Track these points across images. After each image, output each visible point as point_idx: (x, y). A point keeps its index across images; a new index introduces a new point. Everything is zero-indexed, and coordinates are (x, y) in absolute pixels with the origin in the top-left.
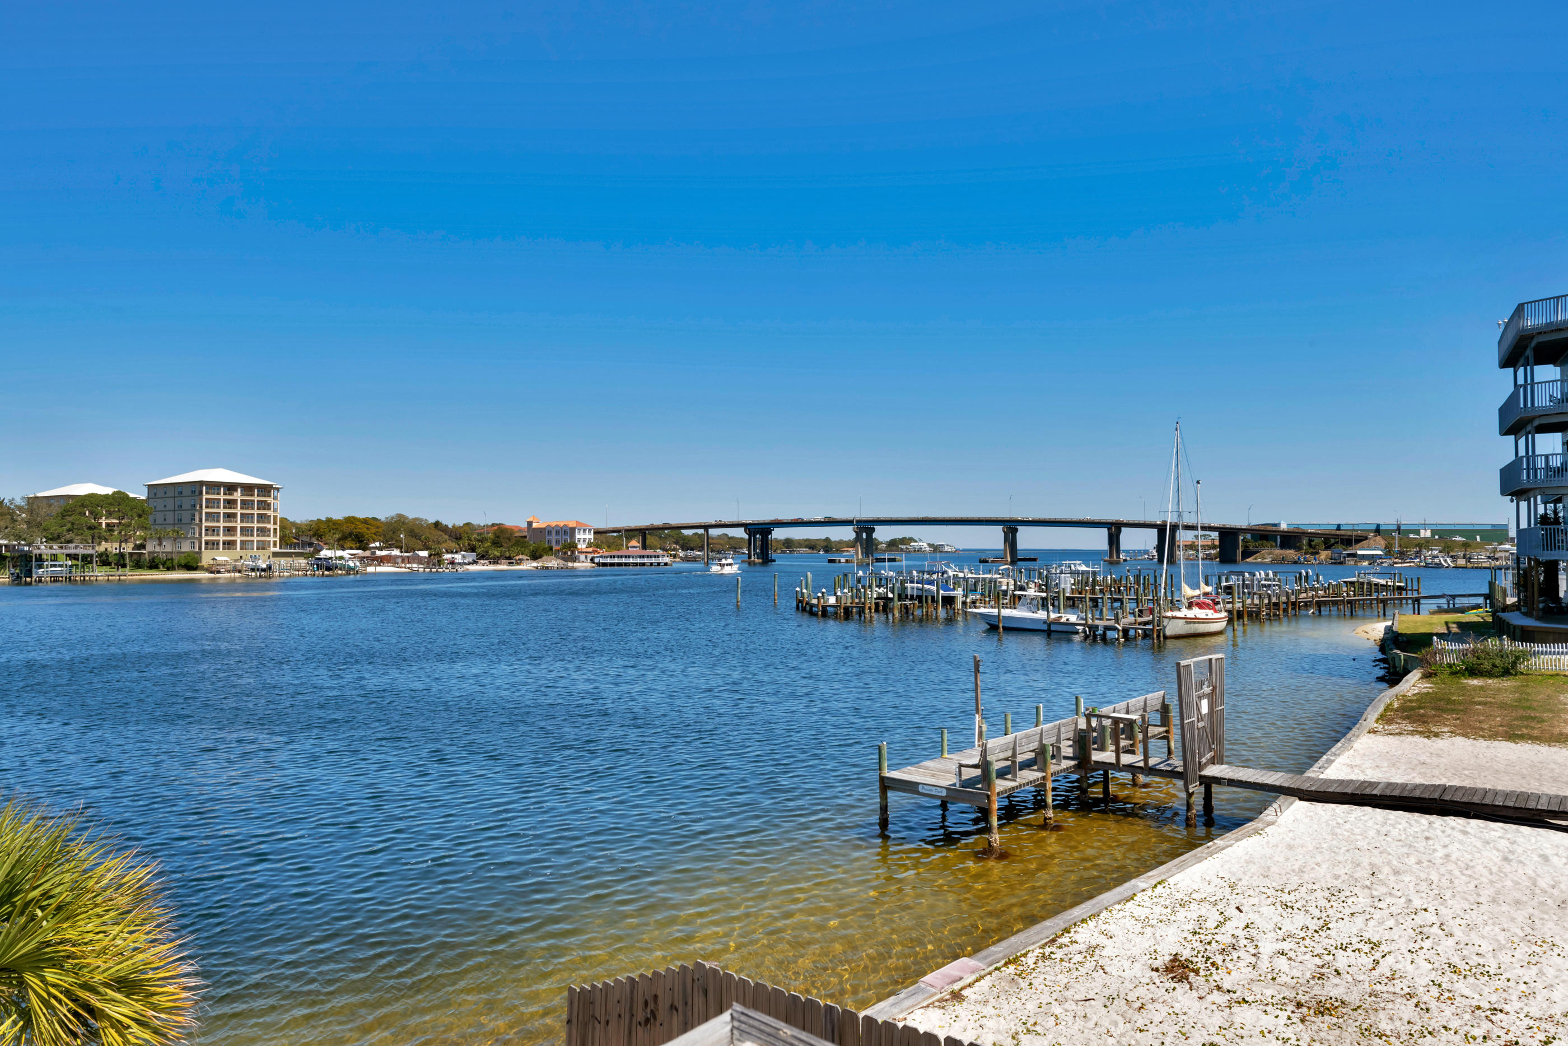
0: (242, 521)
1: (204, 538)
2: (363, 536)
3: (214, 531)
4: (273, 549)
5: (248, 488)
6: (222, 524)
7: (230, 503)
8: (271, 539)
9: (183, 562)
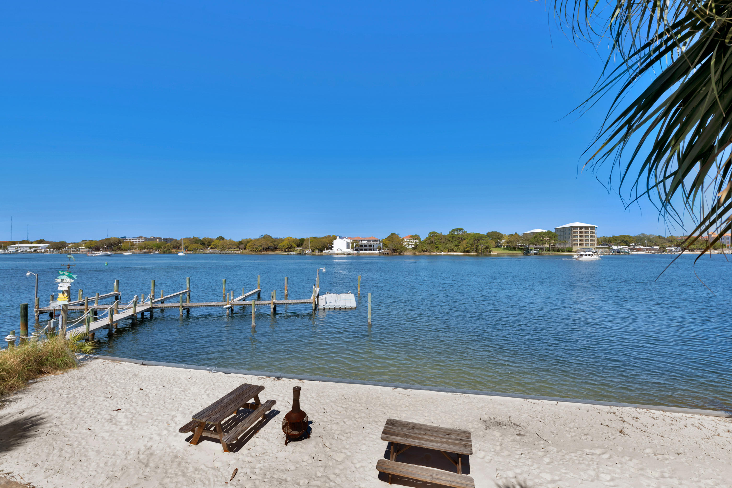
0: (585, 238)
1: (573, 243)
2: (627, 241)
3: (576, 241)
4: (596, 246)
5: (587, 228)
6: (579, 239)
7: (581, 232)
8: (595, 243)
9: (568, 250)
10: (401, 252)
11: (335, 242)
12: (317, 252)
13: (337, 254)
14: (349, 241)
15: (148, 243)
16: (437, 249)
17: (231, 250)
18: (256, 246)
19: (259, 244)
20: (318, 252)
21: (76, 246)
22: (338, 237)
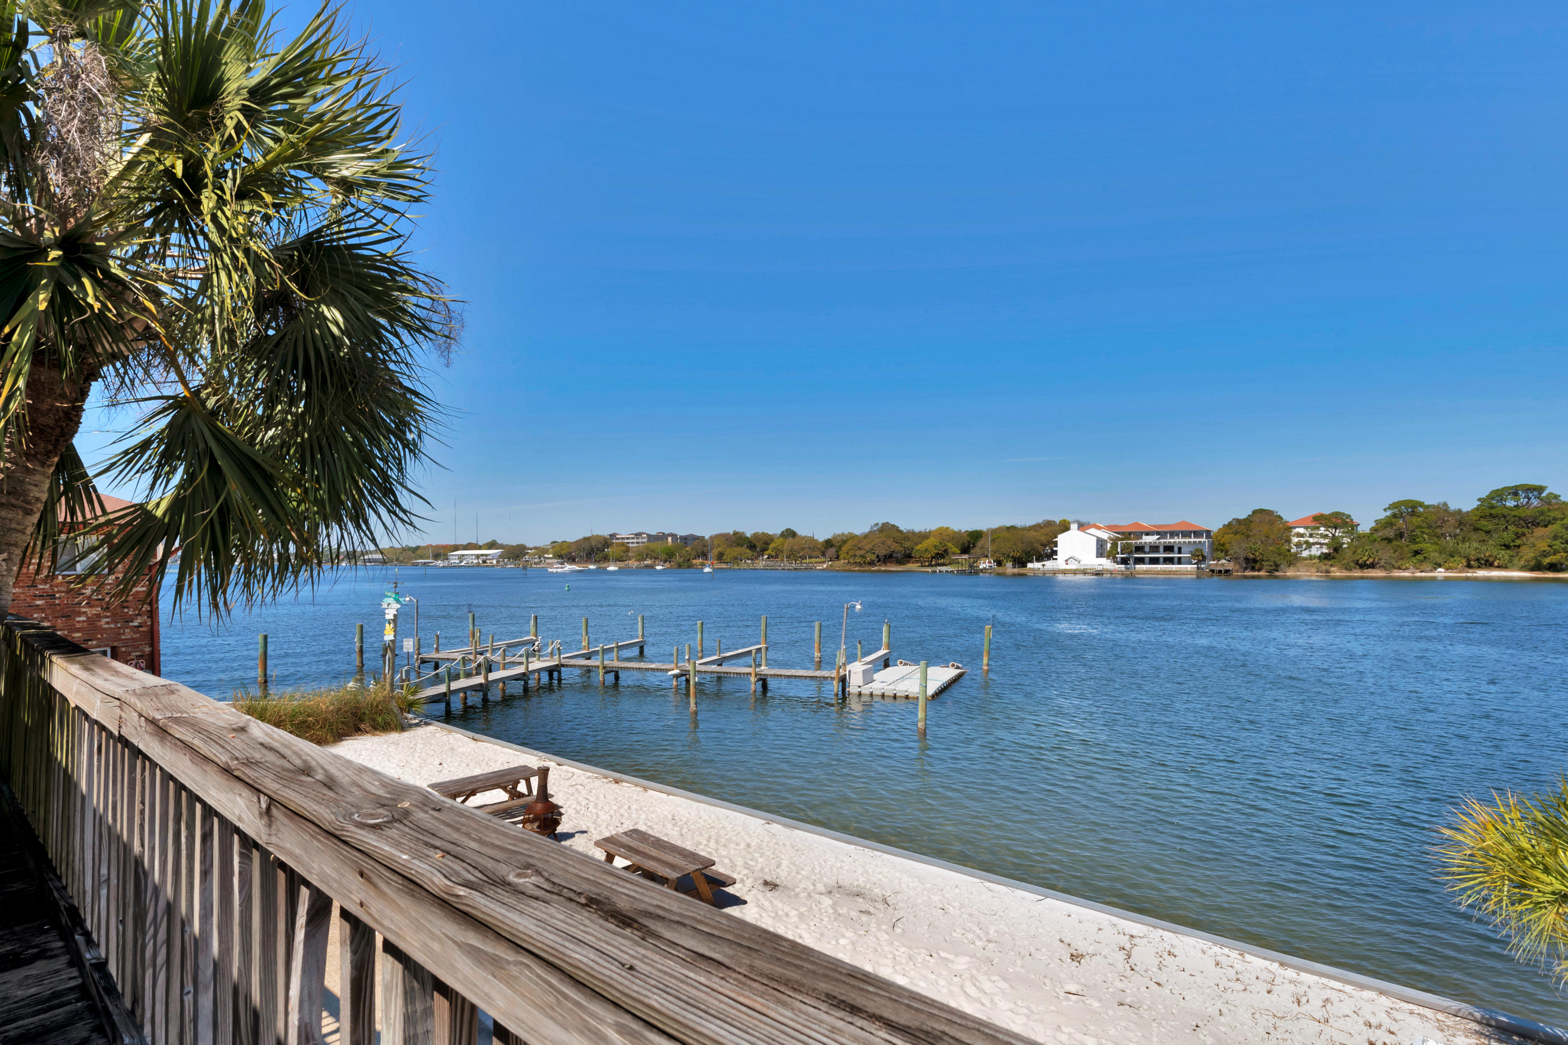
10: (1277, 567)
11: (1062, 539)
12: (1009, 568)
13: (1064, 572)
14: (1104, 535)
15: (653, 545)
16: (1420, 557)
17: (808, 561)
18: (862, 552)
19: (867, 548)
20: (1014, 567)
21: (541, 552)
22: (1074, 527)
